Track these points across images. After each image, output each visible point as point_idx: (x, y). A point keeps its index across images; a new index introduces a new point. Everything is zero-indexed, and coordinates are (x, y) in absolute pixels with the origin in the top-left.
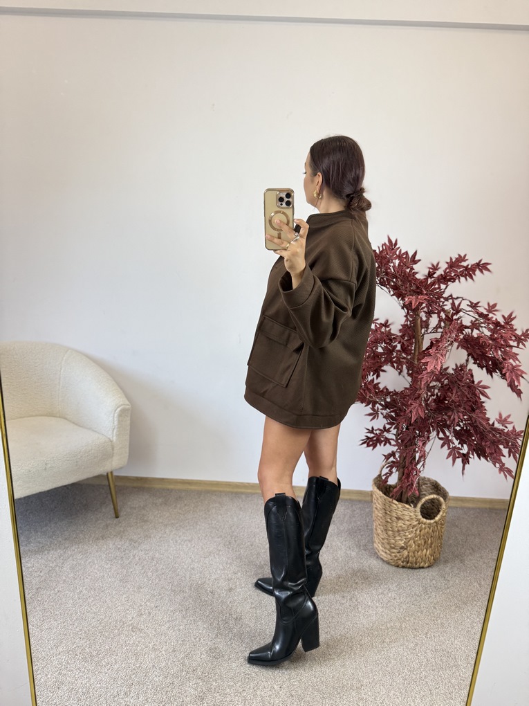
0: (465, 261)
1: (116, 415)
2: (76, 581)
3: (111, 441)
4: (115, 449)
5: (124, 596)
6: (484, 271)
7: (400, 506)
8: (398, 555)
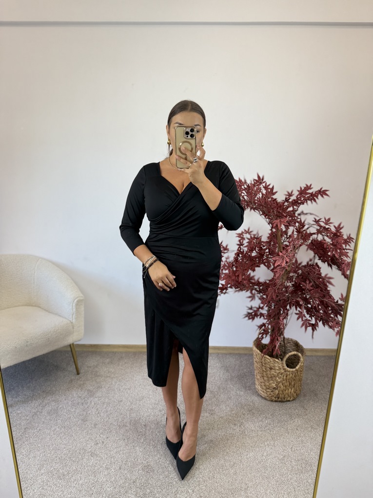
0: (311, 189)
1: (74, 305)
2: (52, 422)
3: (72, 323)
4: (75, 328)
5: (85, 431)
6: (324, 196)
7: (272, 360)
8: (272, 393)
